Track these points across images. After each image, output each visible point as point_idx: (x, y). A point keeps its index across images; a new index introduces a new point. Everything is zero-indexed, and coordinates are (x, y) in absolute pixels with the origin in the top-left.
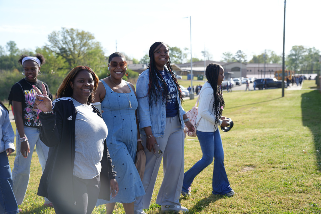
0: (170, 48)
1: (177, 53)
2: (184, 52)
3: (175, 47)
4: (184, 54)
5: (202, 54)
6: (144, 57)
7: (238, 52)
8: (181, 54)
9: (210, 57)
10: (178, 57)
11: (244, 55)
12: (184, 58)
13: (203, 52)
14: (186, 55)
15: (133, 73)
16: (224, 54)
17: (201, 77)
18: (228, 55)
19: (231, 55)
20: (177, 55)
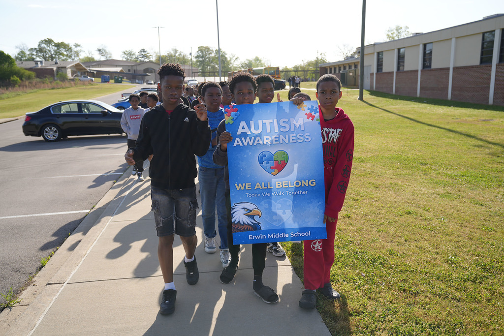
0: (55, 44)
1: (66, 51)
2: (74, 49)
3: (62, 43)
4: (75, 52)
5: (98, 52)
6: (18, 54)
7: (141, 52)
8: (71, 51)
9: (108, 56)
10: (67, 55)
11: (148, 55)
12: (75, 57)
13: (99, 50)
14: (77, 54)
15: (27, 73)
16: (125, 53)
17: (120, 79)
18: (130, 54)
19: (134, 54)
20: (65, 53)
